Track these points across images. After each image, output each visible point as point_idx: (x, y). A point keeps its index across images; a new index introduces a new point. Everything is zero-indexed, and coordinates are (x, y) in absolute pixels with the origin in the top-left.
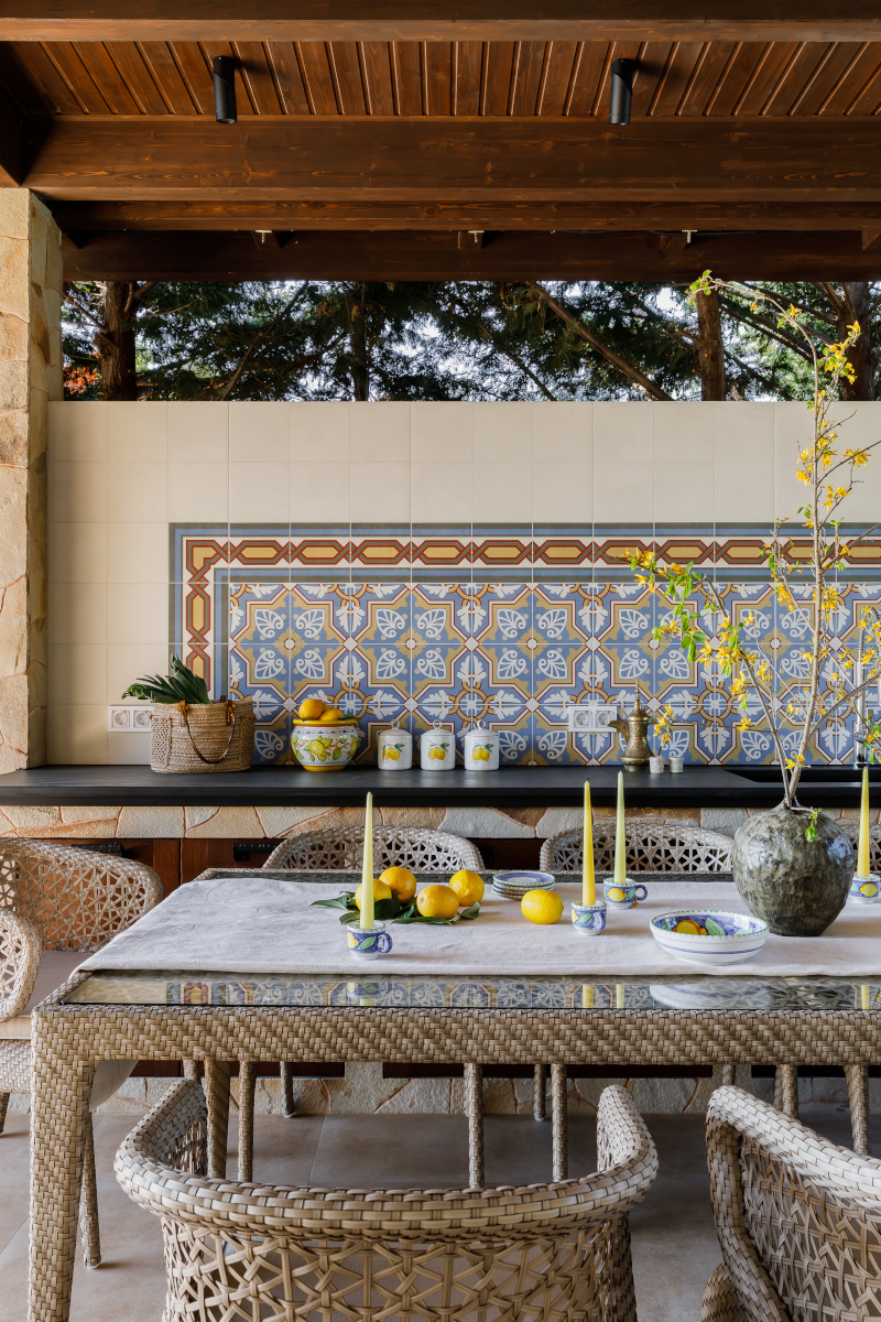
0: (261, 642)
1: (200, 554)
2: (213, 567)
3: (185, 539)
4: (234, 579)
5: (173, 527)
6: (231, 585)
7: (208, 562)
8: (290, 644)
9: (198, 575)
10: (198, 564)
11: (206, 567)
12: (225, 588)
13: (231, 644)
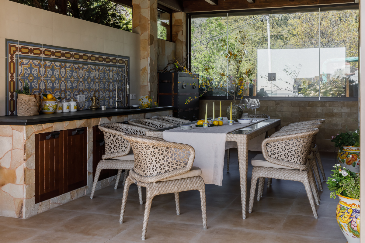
0: (25, 77)
1: (13, 49)
2: (15, 53)
3: (9, 44)
4: (20, 58)
5: (7, 40)
6: (19, 59)
7: (14, 52)
8: (31, 78)
9: (12, 56)
10: (12, 53)
11: (14, 54)
12: (18, 60)
13: (19, 77)
